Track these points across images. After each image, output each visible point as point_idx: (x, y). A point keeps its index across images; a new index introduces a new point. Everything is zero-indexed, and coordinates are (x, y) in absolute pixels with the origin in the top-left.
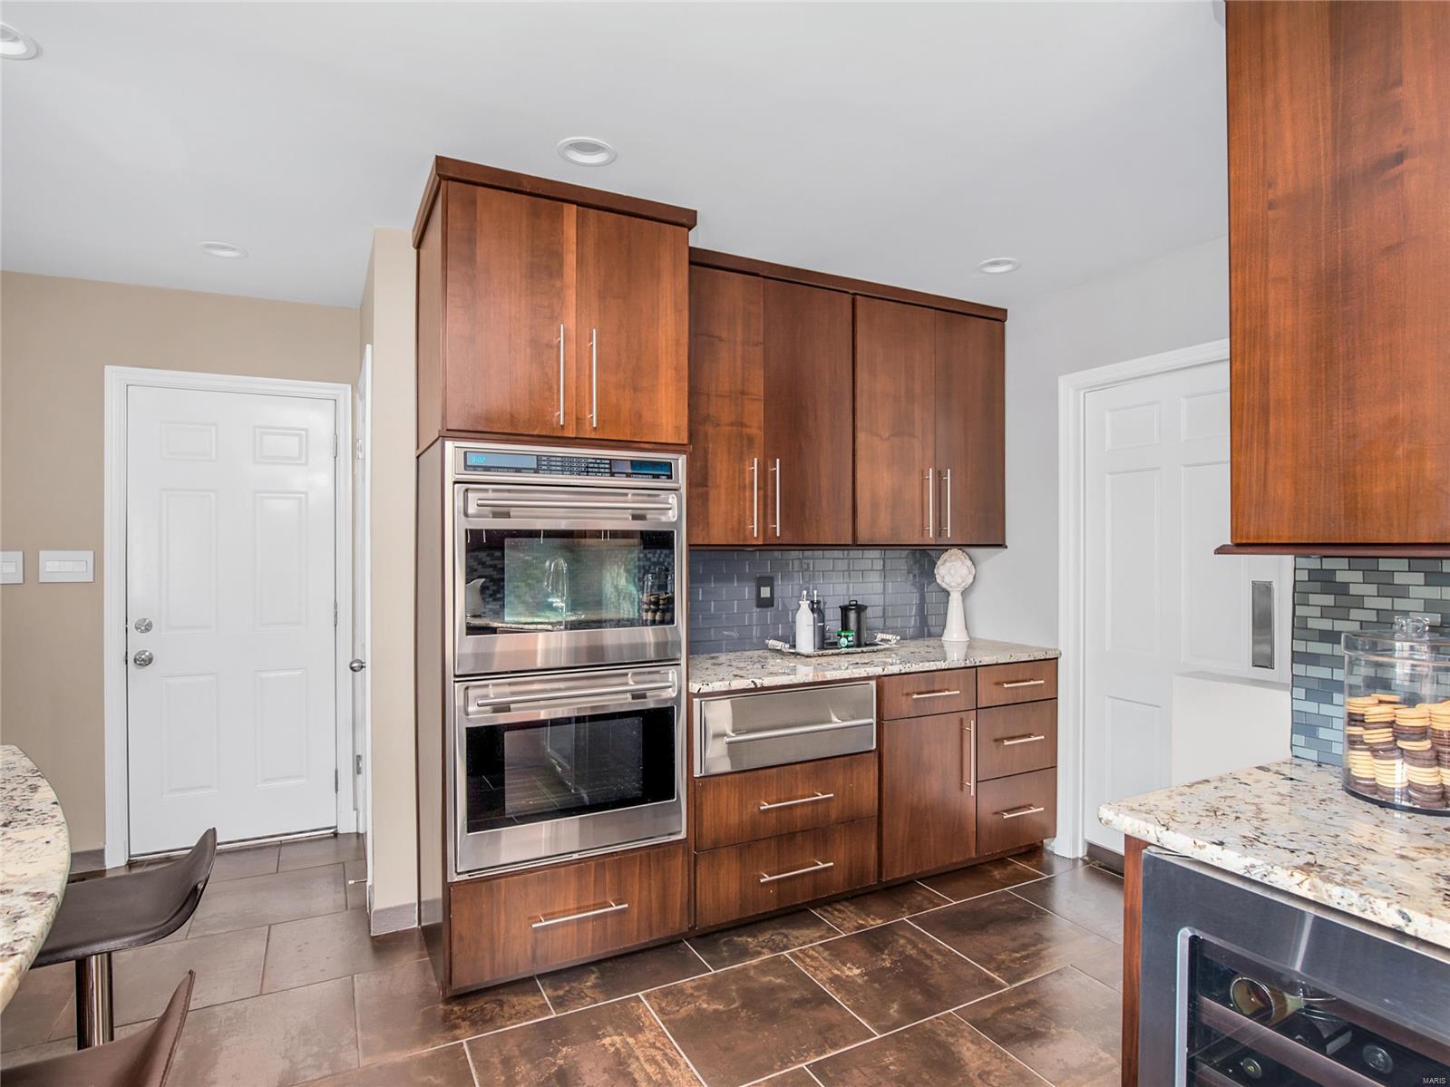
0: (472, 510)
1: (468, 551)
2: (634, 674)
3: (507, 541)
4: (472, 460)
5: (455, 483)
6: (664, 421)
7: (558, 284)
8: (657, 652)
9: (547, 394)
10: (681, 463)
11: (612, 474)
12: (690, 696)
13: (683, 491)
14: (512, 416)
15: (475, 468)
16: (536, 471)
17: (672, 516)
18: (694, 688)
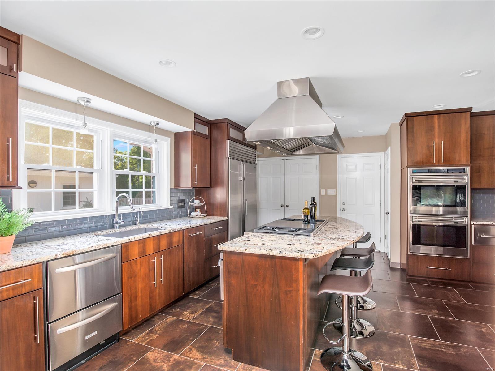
0: (414, 181)
1: (413, 190)
2: (454, 218)
3: (422, 187)
4: (414, 171)
5: (410, 176)
6: (463, 159)
7: (433, 133)
8: (460, 213)
9: (431, 156)
10: (468, 169)
11: (448, 172)
12: (471, 225)
13: (469, 175)
14: (422, 162)
15: (414, 173)
16: (428, 173)
17: (465, 181)
18: (472, 223)
